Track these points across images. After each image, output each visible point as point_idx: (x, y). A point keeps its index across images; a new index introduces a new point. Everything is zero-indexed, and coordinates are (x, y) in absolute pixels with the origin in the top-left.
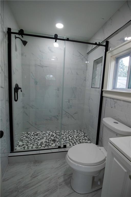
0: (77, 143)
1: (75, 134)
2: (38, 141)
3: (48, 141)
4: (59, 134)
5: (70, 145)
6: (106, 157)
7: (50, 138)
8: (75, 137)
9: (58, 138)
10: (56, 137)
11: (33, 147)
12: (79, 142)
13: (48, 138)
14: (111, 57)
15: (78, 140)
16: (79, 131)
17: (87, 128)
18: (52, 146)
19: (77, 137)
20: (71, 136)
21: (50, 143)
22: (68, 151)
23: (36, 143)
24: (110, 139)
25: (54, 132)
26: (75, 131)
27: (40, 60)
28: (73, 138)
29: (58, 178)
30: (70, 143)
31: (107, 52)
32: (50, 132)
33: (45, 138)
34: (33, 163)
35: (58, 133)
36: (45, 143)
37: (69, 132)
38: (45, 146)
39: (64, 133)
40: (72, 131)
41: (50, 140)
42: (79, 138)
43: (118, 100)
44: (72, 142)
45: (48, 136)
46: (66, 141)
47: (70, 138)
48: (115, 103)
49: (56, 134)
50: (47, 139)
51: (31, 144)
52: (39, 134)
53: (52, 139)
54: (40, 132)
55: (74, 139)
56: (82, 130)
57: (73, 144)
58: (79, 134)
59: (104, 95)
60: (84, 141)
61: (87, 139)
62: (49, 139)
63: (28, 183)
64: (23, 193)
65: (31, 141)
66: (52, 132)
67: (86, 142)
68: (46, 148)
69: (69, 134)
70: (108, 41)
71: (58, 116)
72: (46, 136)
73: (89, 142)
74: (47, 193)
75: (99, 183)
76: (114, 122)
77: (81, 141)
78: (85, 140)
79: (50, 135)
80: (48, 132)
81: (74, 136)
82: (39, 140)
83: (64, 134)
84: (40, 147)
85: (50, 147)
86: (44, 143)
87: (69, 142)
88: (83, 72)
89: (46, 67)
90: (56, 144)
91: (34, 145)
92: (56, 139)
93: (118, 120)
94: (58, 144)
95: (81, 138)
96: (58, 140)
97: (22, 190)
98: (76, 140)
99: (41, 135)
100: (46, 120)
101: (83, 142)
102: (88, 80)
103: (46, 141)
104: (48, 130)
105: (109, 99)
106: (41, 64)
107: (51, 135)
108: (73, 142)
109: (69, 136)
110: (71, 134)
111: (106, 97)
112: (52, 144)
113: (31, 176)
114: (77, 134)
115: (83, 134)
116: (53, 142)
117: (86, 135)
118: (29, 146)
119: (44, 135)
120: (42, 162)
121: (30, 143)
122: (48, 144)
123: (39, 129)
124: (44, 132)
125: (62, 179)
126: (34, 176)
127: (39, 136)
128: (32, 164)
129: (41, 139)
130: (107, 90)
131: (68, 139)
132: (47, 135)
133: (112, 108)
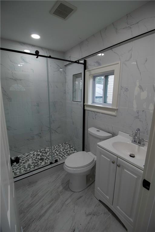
0: (65, 155)
1: (61, 148)
2: (24, 165)
3: (35, 162)
4: (45, 152)
5: (59, 159)
6: (94, 158)
7: (36, 158)
8: (62, 151)
9: (45, 156)
10: (43, 156)
11: (21, 172)
12: (67, 154)
13: (34, 158)
14: (90, 75)
15: (65, 153)
16: (64, 144)
17: (71, 139)
18: (42, 164)
19: (63, 151)
20: (57, 151)
21: (38, 163)
22: (64, 162)
23: (23, 167)
24: (98, 143)
25: (38, 151)
26: (60, 145)
27: (12, 71)
28: (60, 152)
29: (58, 188)
30: (59, 157)
31: (86, 70)
32: (34, 152)
33: (30, 160)
34: (28, 185)
35: (43, 151)
36: (33, 164)
37: (54, 147)
38: (35, 167)
39: (50, 149)
40: (57, 146)
41: (38, 160)
42: (66, 151)
43: (97, 112)
44: (60, 156)
45: (33, 157)
46: (54, 156)
47: (57, 153)
48: (96, 115)
49: (41, 152)
50: (33, 160)
51: (17, 169)
52: (22, 157)
53: (38, 158)
54: (22, 155)
55: (62, 153)
56: (67, 143)
57: (62, 157)
58: (65, 147)
59: (86, 108)
60: (71, 152)
61: (73, 149)
62: (36, 160)
63: (31, 203)
64: (30, 212)
65: (15, 167)
66: (36, 152)
67: (73, 153)
68: (36, 168)
69: (55, 149)
70: (86, 60)
71: (40, 133)
72: (30, 157)
73: (76, 151)
74: (52, 202)
75: (91, 179)
76: (97, 131)
77: (68, 152)
78: (72, 150)
79: (35, 155)
80: (32, 153)
81: (60, 150)
82: (24, 163)
83: (50, 151)
84: (28, 169)
85: (39, 166)
86: (31, 164)
87: (57, 157)
88: (63, 84)
89: (21, 80)
90: (45, 162)
91: (21, 169)
92: (44, 157)
93: (100, 129)
94: (48, 161)
95: (67, 150)
96: (45, 158)
97: (28, 209)
98: (63, 153)
99: (24, 158)
100: (28, 140)
101: (71, 154)
102: (68, 93)
103: (33, 162)
104: (31, 150)
105: (91, 112)
106: (13, 77)
107: (37, 155)
108: (62, 156)
109: (56, 151)
110: (57, 149)
111: (88, 110)
112: (41, 163)
113: (31, 197)
114: (63, 147)
115: (69, 146)
116: (41, 161)
117: (71, 146)
118: (15, 172)
119: (28, 157)
120: (36, 182)
121: (15, 169)
122: (36, 164)
123: (19, 152)
124: (27, 154)
125: (61, 188)
126: (34, 196)
127: (22, 159)
128: (27, 187)
129: (26, 161)
130: (88, 104)
131: (55, 154)
132: (32, 155)
133: (93, 119)
